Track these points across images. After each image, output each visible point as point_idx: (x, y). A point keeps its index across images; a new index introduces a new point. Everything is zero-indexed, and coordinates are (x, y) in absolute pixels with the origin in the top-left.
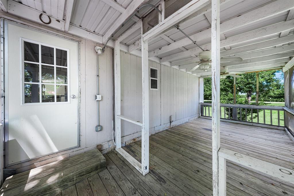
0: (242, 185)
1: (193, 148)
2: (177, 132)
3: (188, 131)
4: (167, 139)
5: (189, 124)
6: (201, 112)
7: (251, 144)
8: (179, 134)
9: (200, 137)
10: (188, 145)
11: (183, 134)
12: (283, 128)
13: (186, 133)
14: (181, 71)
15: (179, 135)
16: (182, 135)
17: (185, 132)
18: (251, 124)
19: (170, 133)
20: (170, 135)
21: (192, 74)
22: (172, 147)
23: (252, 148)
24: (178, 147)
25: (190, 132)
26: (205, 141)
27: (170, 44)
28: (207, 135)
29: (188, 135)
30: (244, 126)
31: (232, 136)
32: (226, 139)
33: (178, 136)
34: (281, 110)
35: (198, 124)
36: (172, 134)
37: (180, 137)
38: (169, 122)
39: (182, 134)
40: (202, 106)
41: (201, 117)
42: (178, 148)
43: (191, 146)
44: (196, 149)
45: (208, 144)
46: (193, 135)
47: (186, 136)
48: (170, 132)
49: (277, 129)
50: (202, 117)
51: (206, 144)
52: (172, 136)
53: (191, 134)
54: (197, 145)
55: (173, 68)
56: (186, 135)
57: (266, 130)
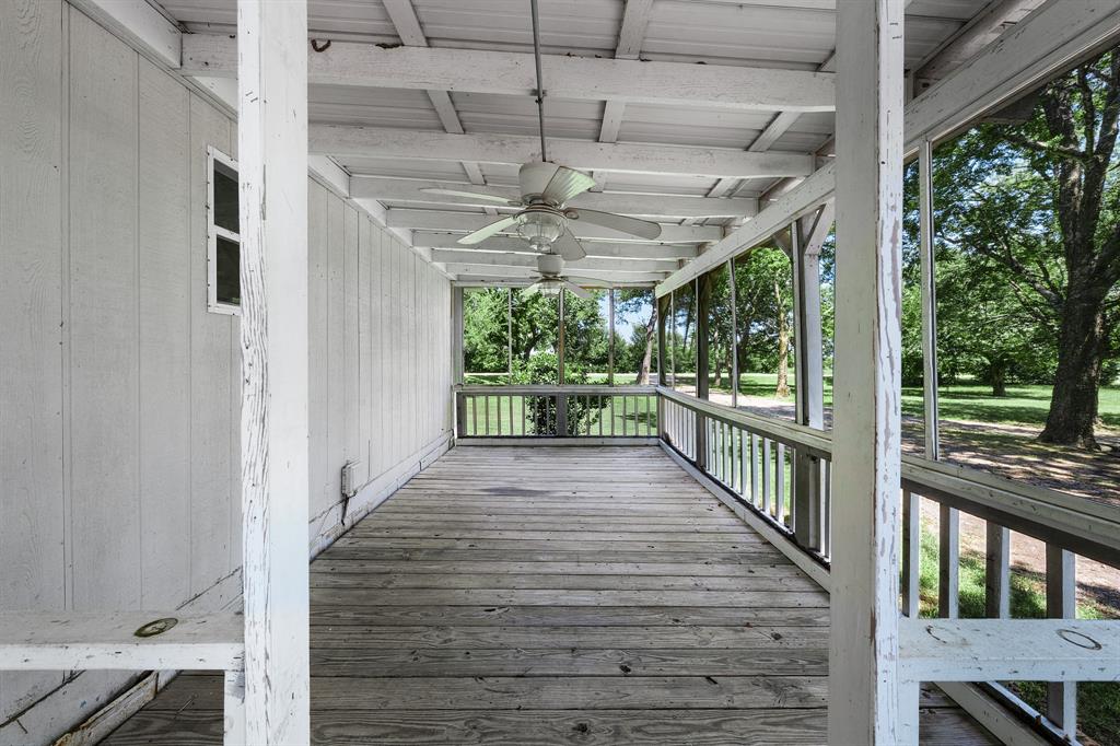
0: (715, 683)
1: (501, 607)
2: (388, 544)
3: (439, 524)
4: (351, 615)
5: (428, 484)
6: (459, 422)
7: (633, 507)
8: (407, 556)
9: (495, 535)
10: (472, 599)
11: (424, 544)
12: (653, 441)
13: (437, 537)
14: (392, 236)
15: (408, 560)
16: (420, 556)
17: (426, 529)
18: (599, 441)
19: (354, 567)
20: (359, 580)
21: (433, 260)
22: (402, 658)
23: (645, 520)
24: (436, 639)
25: (452, 525)
26: (523, 546)
27: (396, 46)
28: (517, 519)
29: (447, 543)
30: (585, 450)
31: (582, 494)
32: (574, 512)
33: (405, 567)
34: (653, 394)
35: (461, 477)
36: (370, 567)
37: (418, 567)
38: (339, 498)
39: (420, 550)
40: (461, 397)
41: (458, 442)
42: (437, 642)
43: (487, 597)
44: (516, 602)
45: (541, 558)
46: (467, 535)
47: (440, 552)
48: (352, 556)
49: (647, 445)
50: (465, 441)
51: (535, 558)
52: (377, 582)
53: (457, 535)
54: (506, 581)
55: (359, 210)
56: (439, 544)
57: (631, 452)
